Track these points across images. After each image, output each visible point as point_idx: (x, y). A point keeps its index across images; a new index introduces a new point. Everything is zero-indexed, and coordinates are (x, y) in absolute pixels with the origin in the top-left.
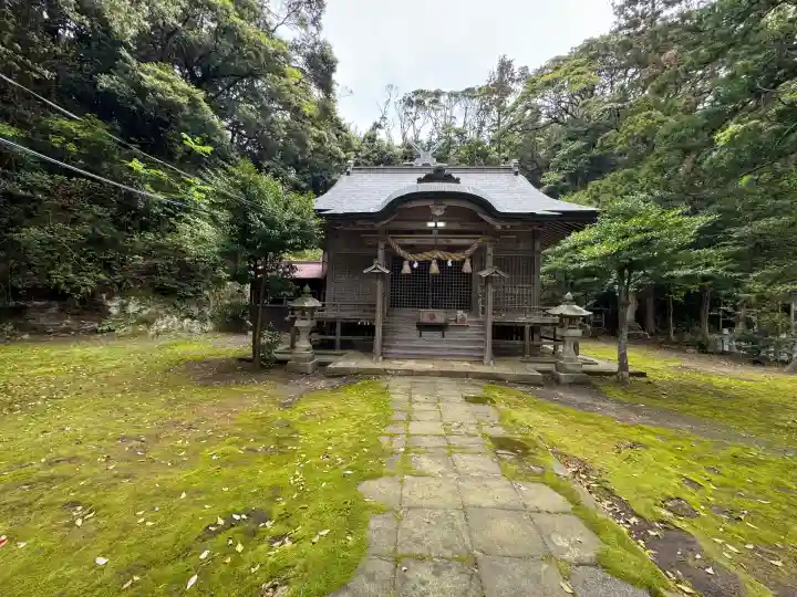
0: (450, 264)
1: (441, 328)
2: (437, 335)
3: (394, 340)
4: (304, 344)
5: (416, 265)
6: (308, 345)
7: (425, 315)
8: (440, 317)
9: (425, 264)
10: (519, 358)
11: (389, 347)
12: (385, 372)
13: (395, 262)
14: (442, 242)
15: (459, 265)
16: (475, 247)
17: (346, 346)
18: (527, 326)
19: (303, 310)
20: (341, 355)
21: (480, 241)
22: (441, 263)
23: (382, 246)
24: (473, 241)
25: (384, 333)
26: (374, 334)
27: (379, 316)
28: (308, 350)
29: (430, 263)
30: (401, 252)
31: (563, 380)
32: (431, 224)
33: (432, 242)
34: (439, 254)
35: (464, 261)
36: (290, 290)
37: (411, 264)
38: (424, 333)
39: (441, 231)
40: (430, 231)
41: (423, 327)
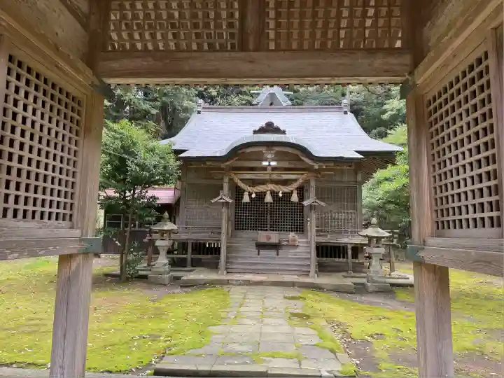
0: (280, 195)
1: (276, 247)
2: (273, 253)
3: (236, 258)
4: (162, 260)
5: (253, 196)
6: (166, 261)
7: (262, 236)
8: (274, 237)
9: (261, 196)
10: (344, 274)
11: (232, 263)
12: (227, 283)
13: (238, 193)
14: (275, 177)
15: (288, 195)
16: (301, 181)
17: (196, 264)
18: (350, 247)
19: (162, 232)
20: (191, 271)
21: (305, 176)
22: (274, 194)
23: (226, 180)
24: (299, 176)
25: (228, 252)
26: (219, 253)
27: (223, 238)
28: (165, 265)
29: (265, 194)
30: (242, 185)
31: (370, 289)
32: (265, 163)
33: (267, 177)
34: (271, 187)
35: (292, 192)
36: (152, 216)
37: (250, 194)
38: (262, 252)
39: (274, 169)
40: (265, 169)
41: (261, 246)
